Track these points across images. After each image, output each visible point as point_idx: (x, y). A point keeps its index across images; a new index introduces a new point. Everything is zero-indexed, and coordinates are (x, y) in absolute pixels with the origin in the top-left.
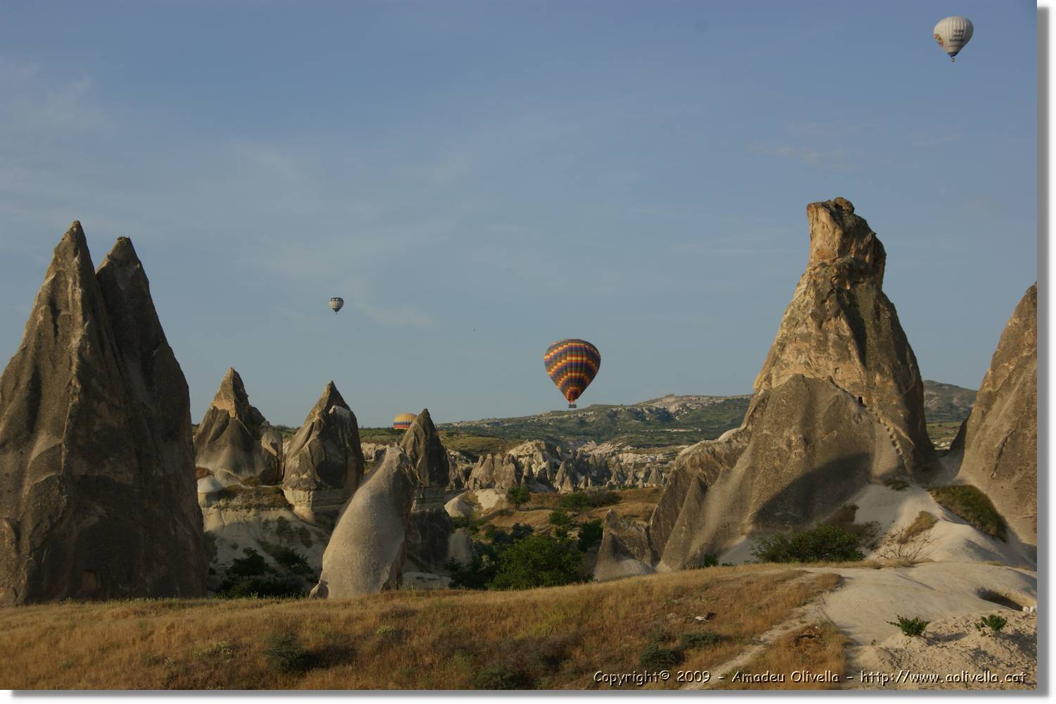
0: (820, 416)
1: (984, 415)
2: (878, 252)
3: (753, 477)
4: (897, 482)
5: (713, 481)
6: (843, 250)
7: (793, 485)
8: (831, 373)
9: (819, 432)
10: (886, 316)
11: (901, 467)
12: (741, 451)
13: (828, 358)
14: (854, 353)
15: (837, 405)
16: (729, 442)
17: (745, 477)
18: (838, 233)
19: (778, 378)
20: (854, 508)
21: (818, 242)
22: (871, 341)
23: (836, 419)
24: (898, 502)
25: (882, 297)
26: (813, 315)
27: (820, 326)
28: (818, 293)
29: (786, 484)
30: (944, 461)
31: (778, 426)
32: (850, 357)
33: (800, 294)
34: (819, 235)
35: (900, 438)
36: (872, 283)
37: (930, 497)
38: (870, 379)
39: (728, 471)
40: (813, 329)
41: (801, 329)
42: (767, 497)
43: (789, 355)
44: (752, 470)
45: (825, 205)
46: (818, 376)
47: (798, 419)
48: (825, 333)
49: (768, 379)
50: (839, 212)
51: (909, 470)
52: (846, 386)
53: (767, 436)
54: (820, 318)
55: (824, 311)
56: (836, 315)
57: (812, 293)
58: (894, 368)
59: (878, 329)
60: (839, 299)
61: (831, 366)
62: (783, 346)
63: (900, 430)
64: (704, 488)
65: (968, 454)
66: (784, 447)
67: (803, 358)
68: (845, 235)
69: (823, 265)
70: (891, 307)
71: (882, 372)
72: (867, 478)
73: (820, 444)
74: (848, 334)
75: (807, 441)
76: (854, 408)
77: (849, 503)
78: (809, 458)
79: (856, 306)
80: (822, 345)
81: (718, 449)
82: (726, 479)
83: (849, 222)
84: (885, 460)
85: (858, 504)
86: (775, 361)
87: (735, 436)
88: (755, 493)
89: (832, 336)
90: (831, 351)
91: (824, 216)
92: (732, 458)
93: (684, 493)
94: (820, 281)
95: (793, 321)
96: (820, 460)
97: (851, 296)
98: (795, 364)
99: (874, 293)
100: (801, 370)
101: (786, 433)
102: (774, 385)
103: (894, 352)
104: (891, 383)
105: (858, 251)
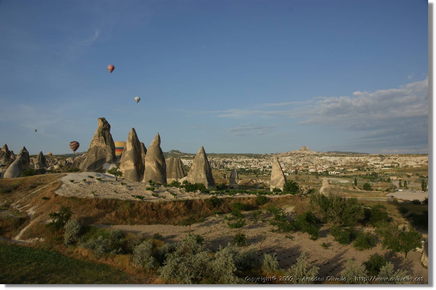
0: (98, 152)
1: (124, 152)
2: (109, 126)
3: (87, 162)
4: (110, 162)
5: (81, 163)
6: (103, 126)
7: (93, 163)
8: (100, 145)
9: (98, 155)
10: (110, 136)
11: (111, 160)
12: (85, 158)
13: (100, 143)
14: (104, 142)
15: (101, 150)
16: (84, 156)
17: (86, 162)
18: (103, 123)
19: (92, 146)
20: (103, 167)
21: (99, 124)
22: (107, 140)
23: (101, 153)
24: (110, 165)
25: (109, 133)
26: (98, 136)
27: (99, 138)
28: (99, 133)
29: (92, 163)
30: (118, 159)
31: (92, 154)
32: (103, 143)
33: (96, 132)
34: (100, 123)
35: (111, 155)
36: (108, 131)
37: (115, 165)
38: (107, 146)
39: (83, 161)
40: (98, 138)
41: (96, 138)
42: (89, 165)
43: (94, 142)
44: (87, 161)
45: (101, 118)
46: (99, 146)
47: (95, 153)
48: (100, 139)
49: (91, 146)
50: (103, 120)
51: (112, 161)
52: (103, 147)
53: (90, 155)
54: (99, 136)
55: (100, 136)
56: (102, 136)
57: (98, 132)
58: (111, 145)
59: (108, 138)
60: (102, 133)
61: (101, 144)
62: (93, 141)
63: (111, 154)
64: (79, 164)
65: (121, 158)
66: (92, 157)
67: (96, 143)
68: (104, 123)
69: (100, 128)
70: (111, 135)
71: (108, 145)
72: (105, 162)
73: (98, 157)
74: (103, 139)
75: (96, 156)
76: (104, 151)
77: (102, 166)
78: (96, 159)
79: (105, 135)
80: (99, 141)
81: (82, 157)
82: (83, 162)
83: (104, 121)
84: (108, 159)
85: (104, 166)
86: (92, 143)
87: (85, 155)
88: (87, 164)
89: (101, 139)
90: (101, 142)
91: (100, 120)
92: (84, 159)
93: (76, 164)
94: (99, 130)
95: (95, 137)
96: (98, 159)
97: (104, 133)
98: (95, 144)
99: (108, 133)
100: (96, 145)
101: (93, 155)
102: (91, 147)
103: (111, 142)
104: (110, 147)
105: (106, 126)
